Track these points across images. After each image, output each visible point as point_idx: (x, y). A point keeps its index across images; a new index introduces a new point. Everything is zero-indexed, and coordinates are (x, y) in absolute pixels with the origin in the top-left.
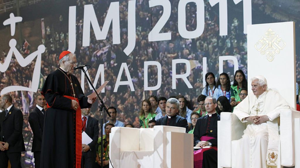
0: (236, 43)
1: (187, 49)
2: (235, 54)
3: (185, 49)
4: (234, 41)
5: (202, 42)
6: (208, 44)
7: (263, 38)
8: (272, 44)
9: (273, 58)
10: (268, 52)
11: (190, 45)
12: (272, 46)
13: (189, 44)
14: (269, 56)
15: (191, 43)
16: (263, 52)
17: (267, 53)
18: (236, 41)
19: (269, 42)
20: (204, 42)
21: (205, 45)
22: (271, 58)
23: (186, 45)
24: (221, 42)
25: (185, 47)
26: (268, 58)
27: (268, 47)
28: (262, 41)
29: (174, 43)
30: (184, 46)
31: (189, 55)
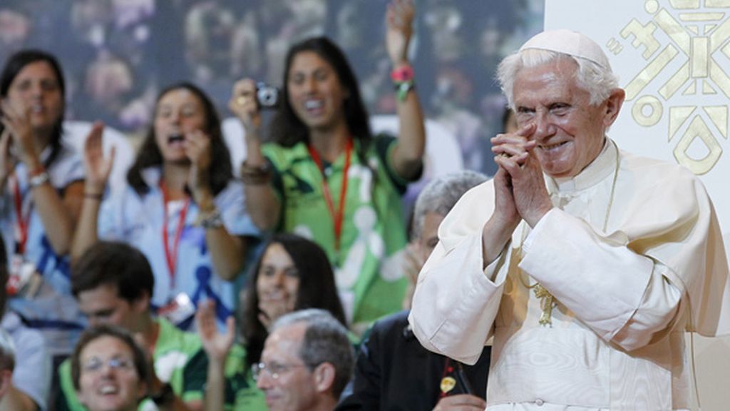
0: (459, 32)
1: (118, 54)
2: (447, 106)
3: (104, 55)
4: (444, 21)
5: (226, 18)
6: (266, 31)
7: (657, 13)
8: (710, 55)
9: (716, 151)
10: (686, 112)
11: (142, 33)
12: (715, 70)
13: (131, 28)
14: (689, 136)
15: (144, 20)
16: (647, 110)
17: (678, 114)
18: (454, 21)
19: (696, 41)
20: (239, 17)
21: (245, 35)
22: (699, 150)
23: (110, 28)
24: (351, 21)
25: (108, 44)
26: (679, 154)
27: (684, 73)
28: (643, 35)
29: (27, 14)
30: (97, 36)
31: (128, 97)
